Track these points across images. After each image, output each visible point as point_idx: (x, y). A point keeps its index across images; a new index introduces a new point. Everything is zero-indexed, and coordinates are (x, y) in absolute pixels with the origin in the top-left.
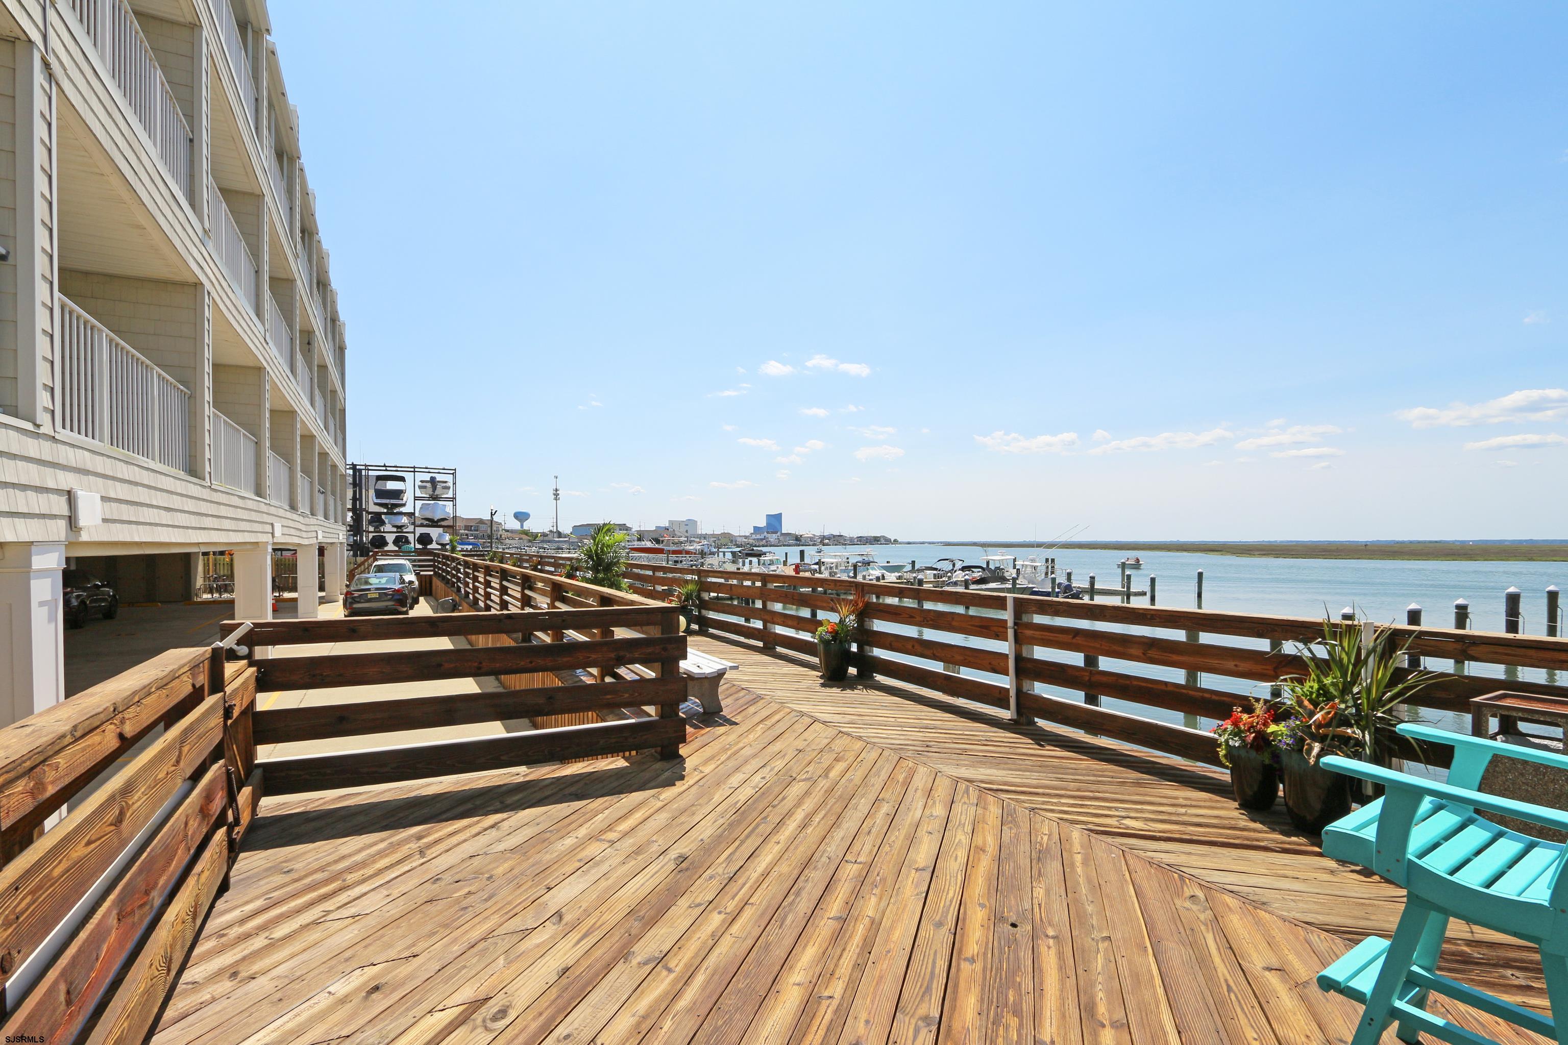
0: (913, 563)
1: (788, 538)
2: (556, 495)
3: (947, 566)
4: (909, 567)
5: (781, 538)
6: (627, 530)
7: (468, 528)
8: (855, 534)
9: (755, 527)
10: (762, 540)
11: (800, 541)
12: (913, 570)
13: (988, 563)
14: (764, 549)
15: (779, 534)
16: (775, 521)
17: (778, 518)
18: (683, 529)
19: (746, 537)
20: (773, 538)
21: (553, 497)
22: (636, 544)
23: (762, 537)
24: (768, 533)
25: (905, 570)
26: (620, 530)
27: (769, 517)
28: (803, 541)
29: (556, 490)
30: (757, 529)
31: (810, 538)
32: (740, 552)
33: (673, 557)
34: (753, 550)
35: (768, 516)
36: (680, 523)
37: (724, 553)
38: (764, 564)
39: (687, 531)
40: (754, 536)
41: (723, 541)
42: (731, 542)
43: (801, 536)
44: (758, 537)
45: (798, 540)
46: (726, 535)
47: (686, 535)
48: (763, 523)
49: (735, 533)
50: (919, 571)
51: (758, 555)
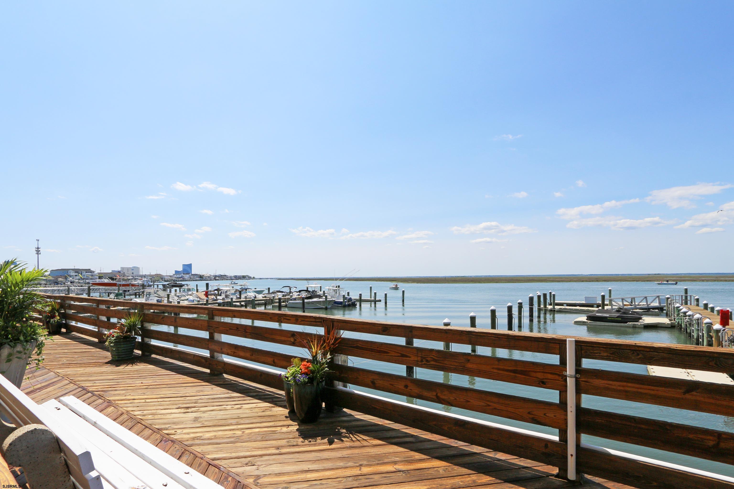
0: (269, 289)
1: (196, 277)
2: (38, 251)
3: (287, 290)
4: (267, 292)
5: (192, 277)
6: (91, 272)
8: (231, 274)
9: (176, 271)
10: (180, 278)
11: (203, 278)
12: (269, 293)
13: (307, 288)
14: (183, 283)
15: (190, 274)
16: (187, 268)
17: (190, 266)
18: (130, 272)
19: (170, 276)
20: (187, 277)
21: (36, 252)
22: (98, 281)
23: (180, 276)
24: (184, 274)
25: (263, 293)
26: (86, 272)
28: (204, 278)
29: (38, 248)
30: (177, 272)
31: (208, 276)
32: (168, 284)
33: (124, 288)
34: (176, 283)
35: (183, 265)
36: (128, 269)
37: (158, 285)
38: (184, 291)
39: (133, 273)
40: (175, 276)
41: (156, 279)
42: (162, 279)
43: (203, 275)
44: (178, 276)
45: (201, 278)
46: (157, 275)
47: (132, 275)
48: (180, 269)
49: (164, 274)
50: (273, 293)
51: (181, 286)
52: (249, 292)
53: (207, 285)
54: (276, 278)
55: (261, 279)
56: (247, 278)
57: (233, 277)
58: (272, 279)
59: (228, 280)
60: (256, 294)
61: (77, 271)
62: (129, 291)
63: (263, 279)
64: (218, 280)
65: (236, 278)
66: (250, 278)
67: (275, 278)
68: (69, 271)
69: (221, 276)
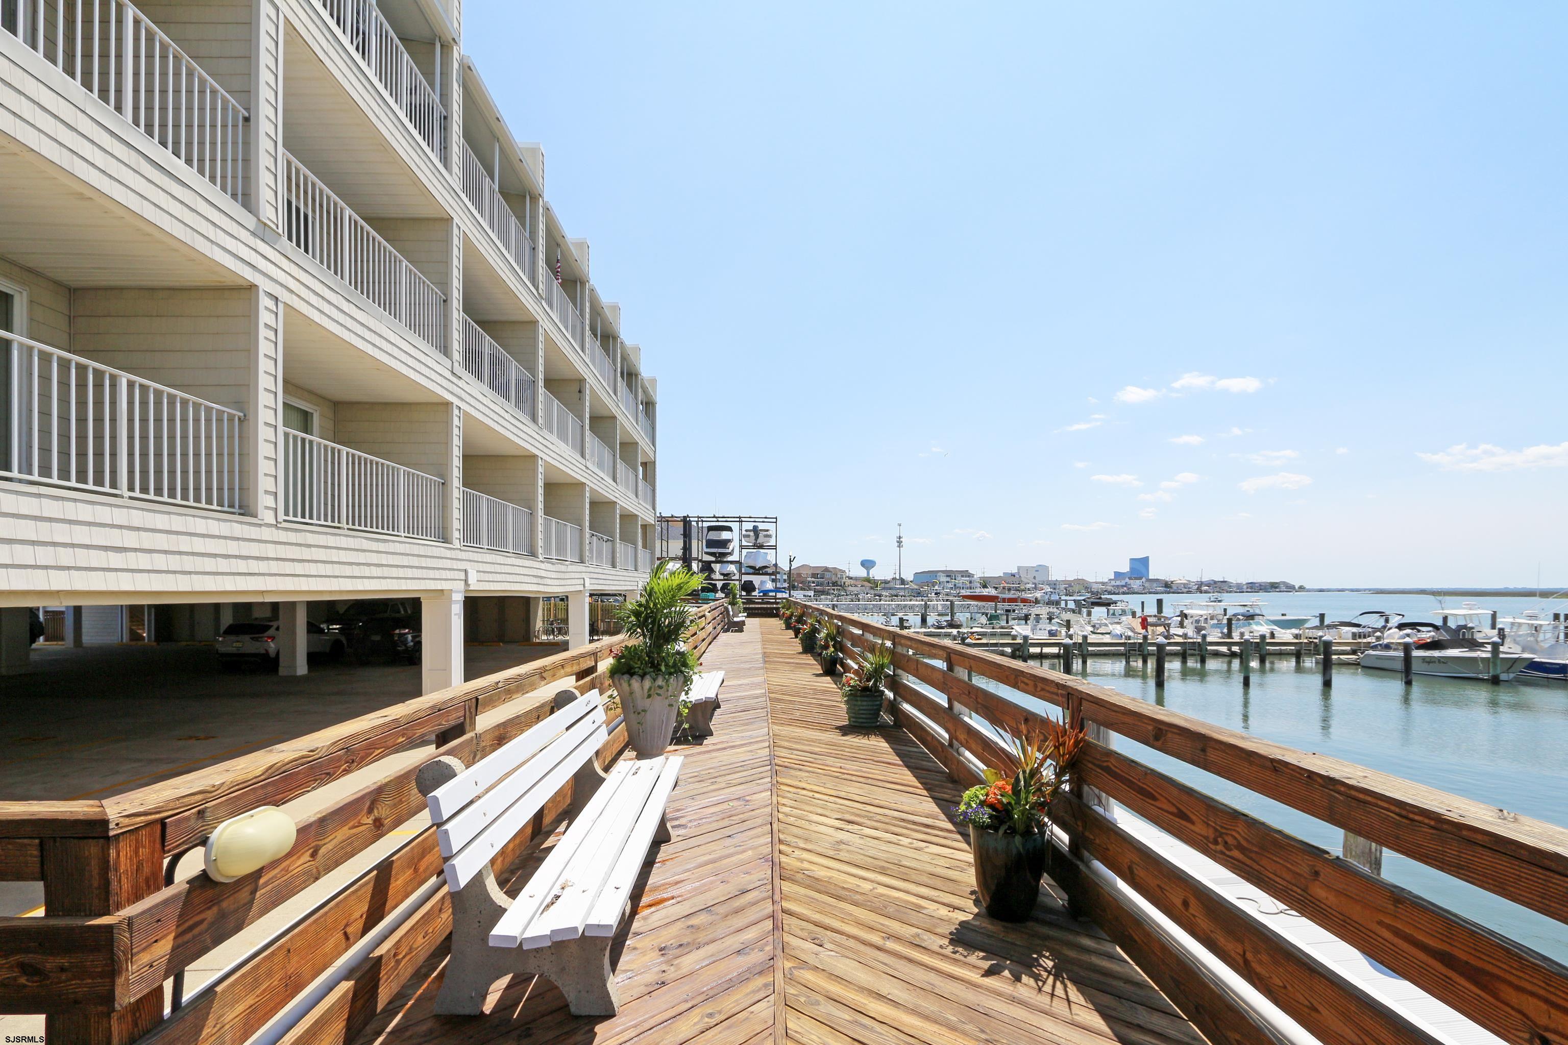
0: (1322, 617)
1: (1155, 585)
2: (900, 544)
3: (1376, 622)
4: (1317, 622)
5: (1147, 585)
6: (969, 576)
7: (814, 575)
8: (1243, 580)
9: (1116, 573)
10: (1123, 586)
11: (1171, 587)
12: (1322, 625)
13: (1445, 619)
14: (1114, 598)
15: (1144, 580)
16: (1140, 566)
17: (1145, 561)
18: (1030, 576)
19: (1103, 584)
20: (1136, 584)
21: (897, 544)
22: (980, 591)
23: (1123, 583)
24: (1130, 578)
25: (1306, 625)
26: (962, 576)
27: (1133, 560)
28: (1175, 587)
29: (900, 538)
30: (1118, 575)
31: (1184, 584)
32: (1084, 600)
33: (1006, 606)
34: (1100, 598)
35: (1131, 559)
36: (1027, 569)
37: (1066, 601)
38: (1114, 614)
39: (1035, 578)
40: (1113, 583)
41: (1076, 588)
42: (1086, 588)
43: (1172, 582)
44: (1118, 583)
45: (1168, 587)
46: (1079, 581)
47: (1034, 581)
48: (1125, 568)
49: (1090, 578)
50: (1329, 627)
51: (1107, 604)
52: (1259, 624)
53: (1160, 603)
54: (1370, 590)
55: (1321, 591)
56: (1284, 588)
57: (1245, 587)
58: (1357, 590)
59: (1231, 592)
60: (1275, 627)
61: (949, 574)
62: (1014, 611)
63: (1329, 590)
64: (1206, 592)
65: (1251, 588)
66: (1290, 588)
67: (1365, 590)
68: (938, 574)
69: (1215, 582)
